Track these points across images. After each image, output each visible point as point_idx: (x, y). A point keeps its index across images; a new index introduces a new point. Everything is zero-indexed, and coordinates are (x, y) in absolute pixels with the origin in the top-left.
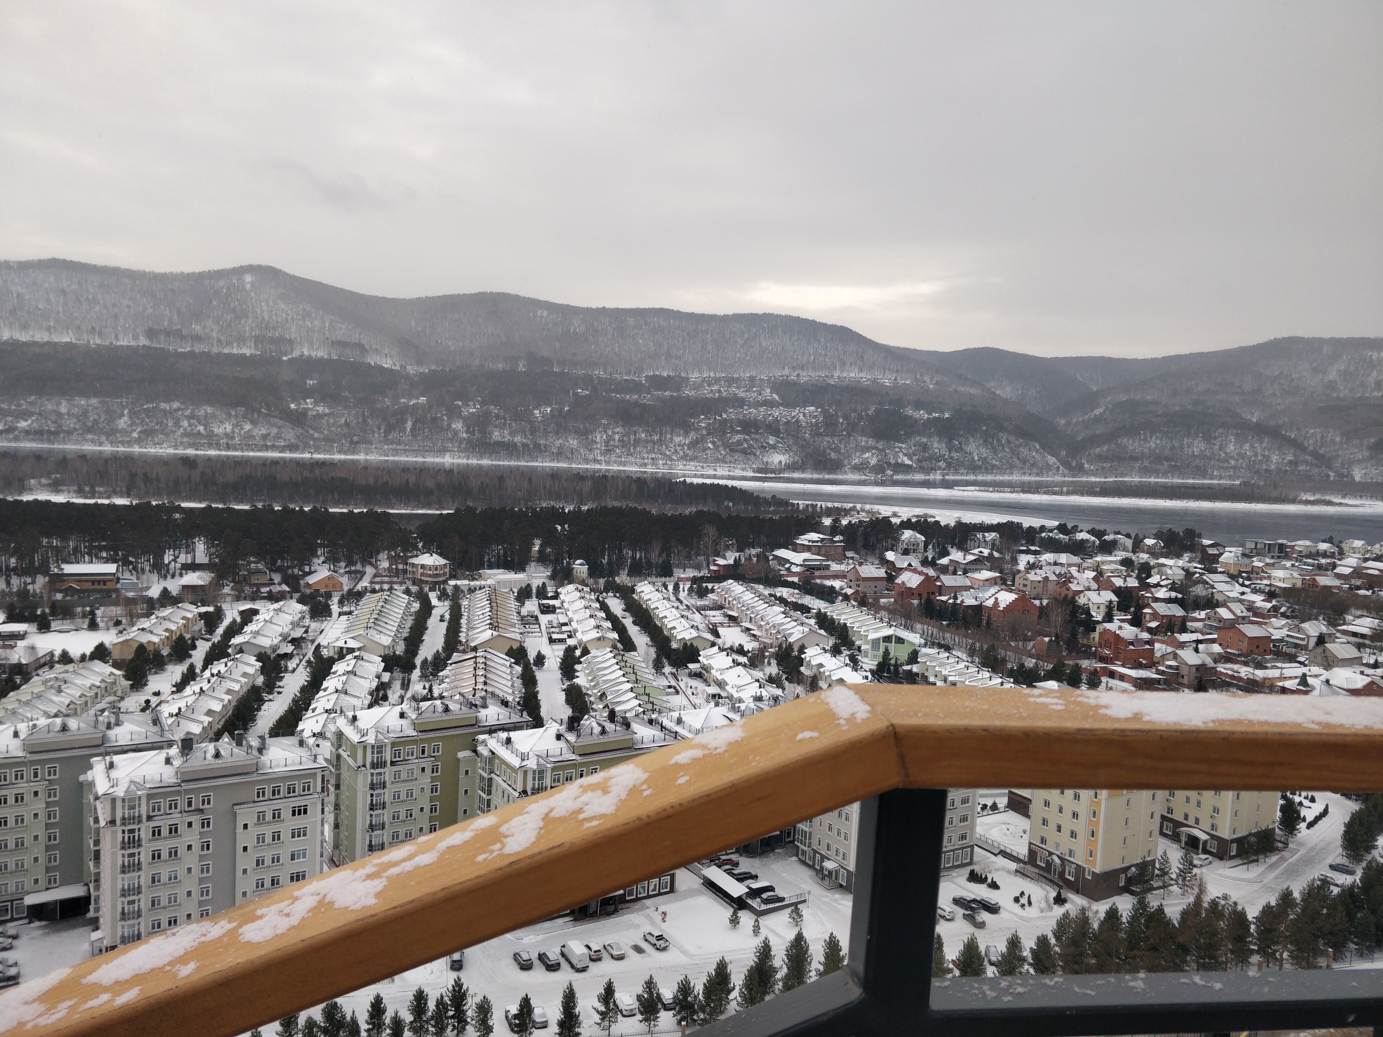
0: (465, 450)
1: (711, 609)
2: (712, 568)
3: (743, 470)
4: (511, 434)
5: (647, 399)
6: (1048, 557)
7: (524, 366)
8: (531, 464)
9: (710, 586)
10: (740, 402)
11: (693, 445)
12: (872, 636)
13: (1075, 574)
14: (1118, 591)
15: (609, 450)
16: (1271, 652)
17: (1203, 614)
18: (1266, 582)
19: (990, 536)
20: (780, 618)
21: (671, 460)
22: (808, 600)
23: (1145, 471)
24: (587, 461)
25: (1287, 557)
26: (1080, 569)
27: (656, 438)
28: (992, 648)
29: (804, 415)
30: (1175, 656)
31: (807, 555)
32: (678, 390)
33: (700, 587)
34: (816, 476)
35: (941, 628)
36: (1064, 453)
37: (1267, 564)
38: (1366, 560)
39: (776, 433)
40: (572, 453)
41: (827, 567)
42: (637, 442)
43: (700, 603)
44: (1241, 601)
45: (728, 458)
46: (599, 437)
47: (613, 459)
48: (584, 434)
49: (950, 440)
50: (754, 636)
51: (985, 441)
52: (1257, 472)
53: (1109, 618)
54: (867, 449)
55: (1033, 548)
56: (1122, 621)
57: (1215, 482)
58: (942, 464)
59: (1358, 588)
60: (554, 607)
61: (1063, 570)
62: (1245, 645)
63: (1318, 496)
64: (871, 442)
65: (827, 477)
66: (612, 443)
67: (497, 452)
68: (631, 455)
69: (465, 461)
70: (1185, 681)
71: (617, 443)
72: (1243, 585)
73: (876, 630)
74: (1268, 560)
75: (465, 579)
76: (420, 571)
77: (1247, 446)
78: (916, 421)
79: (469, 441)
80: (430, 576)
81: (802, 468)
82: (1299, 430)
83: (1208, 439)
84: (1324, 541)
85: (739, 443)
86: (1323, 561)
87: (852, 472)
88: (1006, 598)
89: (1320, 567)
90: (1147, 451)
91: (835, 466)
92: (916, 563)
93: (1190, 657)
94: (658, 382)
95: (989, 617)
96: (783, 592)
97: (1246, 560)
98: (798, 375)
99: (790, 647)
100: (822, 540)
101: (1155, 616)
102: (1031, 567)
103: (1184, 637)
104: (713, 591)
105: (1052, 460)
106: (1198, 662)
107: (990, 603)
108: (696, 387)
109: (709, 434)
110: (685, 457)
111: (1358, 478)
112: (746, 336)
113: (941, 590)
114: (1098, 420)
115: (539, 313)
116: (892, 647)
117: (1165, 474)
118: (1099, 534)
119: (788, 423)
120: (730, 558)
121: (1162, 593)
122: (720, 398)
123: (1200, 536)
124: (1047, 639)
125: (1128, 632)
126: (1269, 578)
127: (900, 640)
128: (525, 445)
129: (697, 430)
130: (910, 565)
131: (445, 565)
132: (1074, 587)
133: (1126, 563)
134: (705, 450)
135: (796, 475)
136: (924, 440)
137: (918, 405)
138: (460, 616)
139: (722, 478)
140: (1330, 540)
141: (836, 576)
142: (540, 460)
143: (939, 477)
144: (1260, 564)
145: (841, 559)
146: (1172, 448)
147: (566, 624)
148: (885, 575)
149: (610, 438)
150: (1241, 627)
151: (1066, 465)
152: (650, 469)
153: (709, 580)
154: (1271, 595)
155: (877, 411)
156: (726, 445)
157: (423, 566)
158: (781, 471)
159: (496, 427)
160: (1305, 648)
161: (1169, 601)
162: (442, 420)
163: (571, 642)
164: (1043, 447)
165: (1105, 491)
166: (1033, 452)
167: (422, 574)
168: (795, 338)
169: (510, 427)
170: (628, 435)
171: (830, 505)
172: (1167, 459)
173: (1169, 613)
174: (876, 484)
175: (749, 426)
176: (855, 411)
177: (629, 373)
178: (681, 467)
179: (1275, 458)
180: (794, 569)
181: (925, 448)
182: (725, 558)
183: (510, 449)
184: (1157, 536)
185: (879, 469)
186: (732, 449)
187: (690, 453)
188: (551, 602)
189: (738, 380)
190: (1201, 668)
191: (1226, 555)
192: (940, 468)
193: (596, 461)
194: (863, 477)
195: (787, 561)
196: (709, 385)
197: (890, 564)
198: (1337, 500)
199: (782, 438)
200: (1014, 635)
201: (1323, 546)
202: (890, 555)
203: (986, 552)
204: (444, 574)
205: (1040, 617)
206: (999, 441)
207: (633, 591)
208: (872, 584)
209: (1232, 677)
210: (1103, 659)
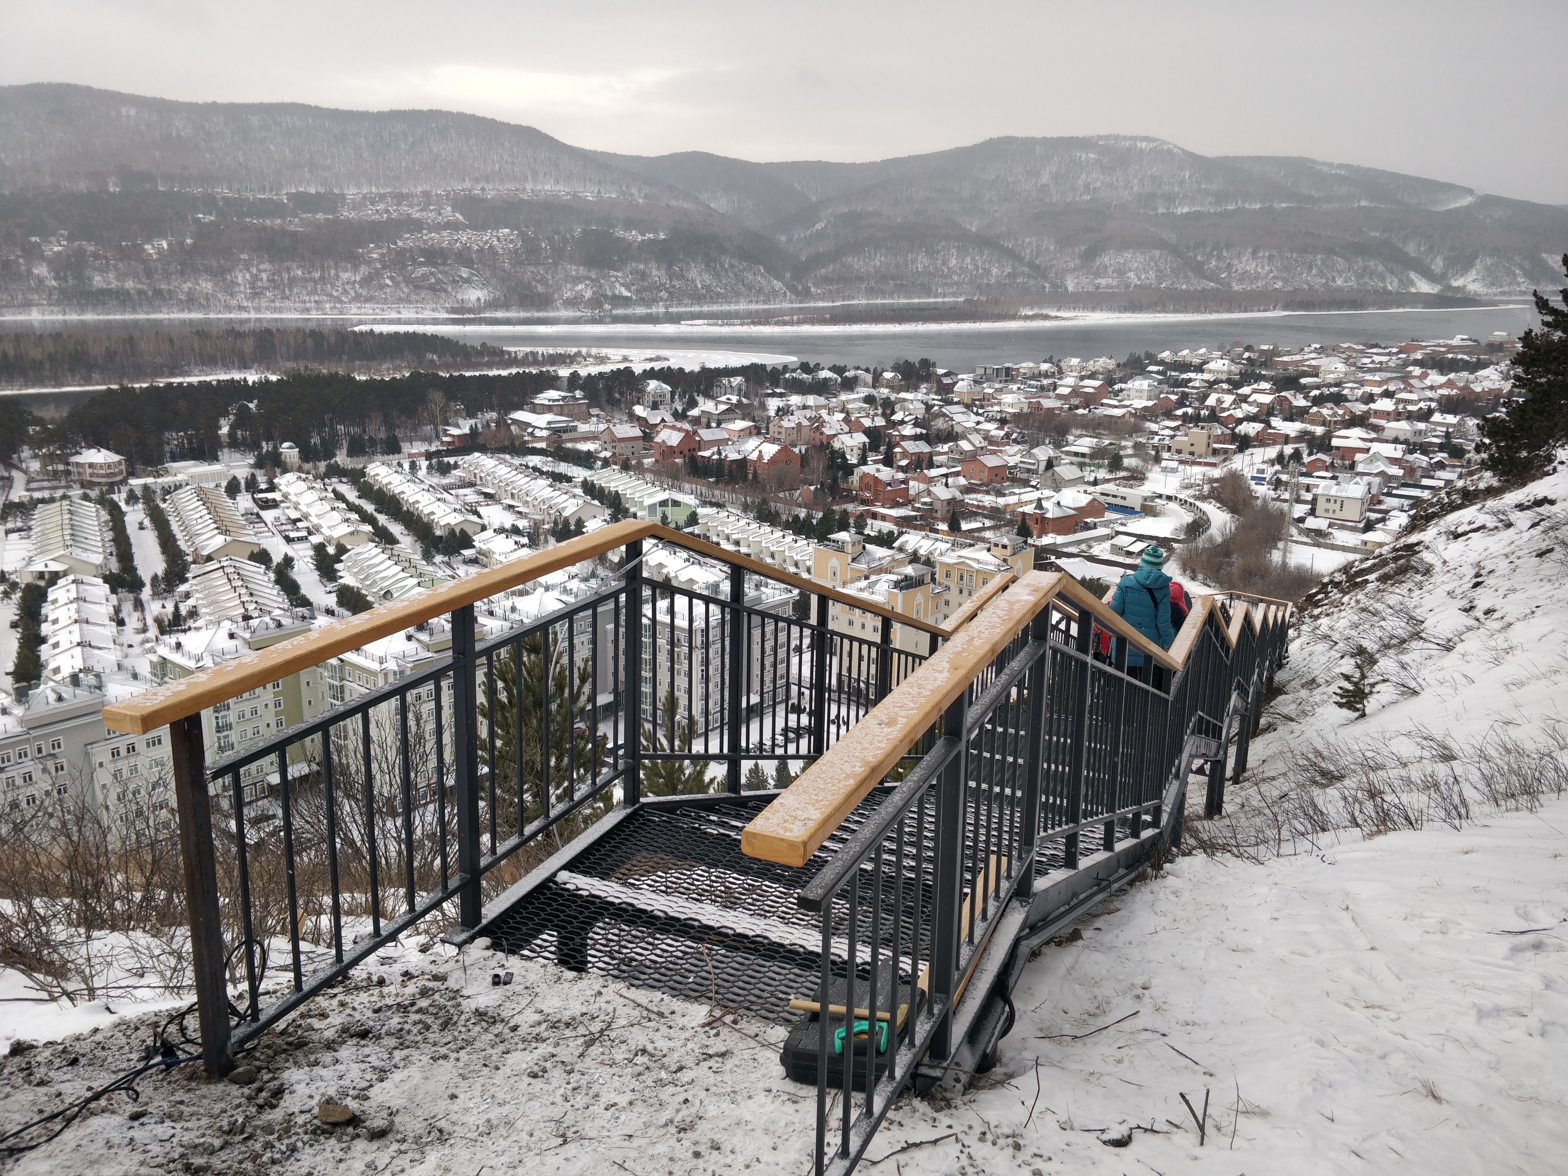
0: (58, 303)
1: (460, 487)
2: (445, 439)
3: (433, 310)
4: (118, 278)
5: (295, 225)
6: (795, 400)
7: (116, 185)
8: (152, 316)
9: (452, 460)
10: (416, 226)
11: (366, 282)
12: (648, 502)
13: (825, 417)
14: (868, 432)
15: (257, 294)
16: (1008, 479)
17: (946, 448)
18: (996, 408)
19: (737, 381)
20: (548, 492)
21: (341, 302)
22: (564, 468)
23: (872, 292)
24: (229, 308)
25: (1013, 380)
26: (831, 411)
27: (317, 275)
28: (764, 501)
29: (498, 239)
30: (929, 493)
31: (550, 417)
32: (334, 211)
33: (440, 463)
34: (523, 314)
35: (709, 486)
36: (788, 275)
37: (996, 390)
38: (1082, 378)
39: (468, 263)
40: (208, 299)
41: (574, 429)
42: (293, 281)
43: (446, 481)
44: (978, 431)
45: (413, 297)
46: (241, 277)
47: (264, 305)
48: (219, 274)
49: (670, 267)
50: (520, 513)
51: (707, 265)
52: (979, 287)
53: (863, 461)
54: (578, 280)
55: (778, 391)
56: (876, 462)
57: (940, 300)
58: (664, 294)
59: (1077, 407)
60: (274, 500)
61: (813, 414)
62: (985, 476)
63: (1036, 311)
64: (582, 271)
65: (537, 314)
66: (259, 284)
67: (103, 304)
68: (288, 298)
69: (60, 317)
70: (939, 515)
71: (266, 285)
72: (977, 414)
73: (651, 495)
74: (997, 386)
75: (148, 476)
76: (89, 471)
77: (968, 260)
78: (630, 244)
79: (62, 292)
80: (103, 476)
81: (506, 306)
82: (1016, 239)
83: (931, 253)
84: (1045, 361)
85: (425, 277)
86: (1045, 382)
87: (566, 308)
88: (770, 450)
89: (1042, 388)
90: (872, 270)
91: (544, 302)
92: (669, 418)
93: (942, 493)
94: (304, 202)
95: (755, 471)
96: (534, 460)
97: (978, 388)
98: (483, 189)
99: (566, 521)
100: (564, 398)
101: (905, 454)
102: (783, 412)
103: (933, 472)
104: (456, 466)
105: (777, 285)
106: (950, 497)
107: (754, 456)
108: (356, 206)
109: (384, 267)
110: (357, 298)
111: (1071, 288)
112: (411, 139)
113: (702, 445)
114: (820, 235)
115: (124, 111)
116: (669, 510)
117: (891, 294)
118: (839, 370)
119: (481, 250)
120: (464, 427)
121: (908, 430)
122: (390, 220)
123: (934, 365)
124: (812, 488)
125: (885, 473)
126: (999, 404)
127: (676, 503)
128: (140, 292)
129: (369, 262)
130: (663, 420)
131: (120, 462)
132: (827, 431)
133: (869, 400)
134: (382, 287)
135: (499, 314)
136: (642, 266)
137: (629, 225)
138: (167, 523)
139: (408, 322)
140: (1049, 360)
141: (586, 438)
142: (164, 310)
143: (662, 310)
144: (990, 391)
145: (586, 417)
146: (897, 266)
147: (299, 520)
148: (641, 434)
149: (256, 278)
150: (981, 458)
151: (793, 289)
152: (314, 315)
153: (450, 453)
154: (1003, 422)
155: (585, 233)
156: (408, 281)
157: (91, 465)
158: (481, 310)
159: (96, 269)
160: (1035, 472)
161: (916, 438)
162: (16, 262)
163: (315, 539)
164: (768, 270)
165: (836, 318)
166: (758, 277)
167: (91, 475)
168: (473, 141)
169: (117, 270)
170: (279, 272)
171: (551, 351)
172: (893, 278)
173: (917, 450)
174: (594, 321)
175: (434, 256)
176: (558, 233)
177: (263, 190)
178: (354, 310)
179: (995, 271)
180: (538, 433)
181: (643, 276)
182: (457, 426)
183: (123, 299)
184: (895, 369)
185: (596, 302)
186: (417, 285)
187: (364, 292)
188: (270, 496)
189: (408, 196)
190: (951, 502)
191: (960, 383)
192: (661, 299)
193: (241, 308)
194: (579, 314)
195: (528, 425)
196: (372, 204)
197: (642, 421)
198: (1053, 314)
199: (477, 270)
200: (781, 487)
201: (1045, 367)
202: (639, 410)
203: (734, 399)
204: (121, 472)
205: (802, 466)
206: (722, 265)
207: (364, 474)
208: (629, 444)
209: (978, 507)
210: (864, 502)
